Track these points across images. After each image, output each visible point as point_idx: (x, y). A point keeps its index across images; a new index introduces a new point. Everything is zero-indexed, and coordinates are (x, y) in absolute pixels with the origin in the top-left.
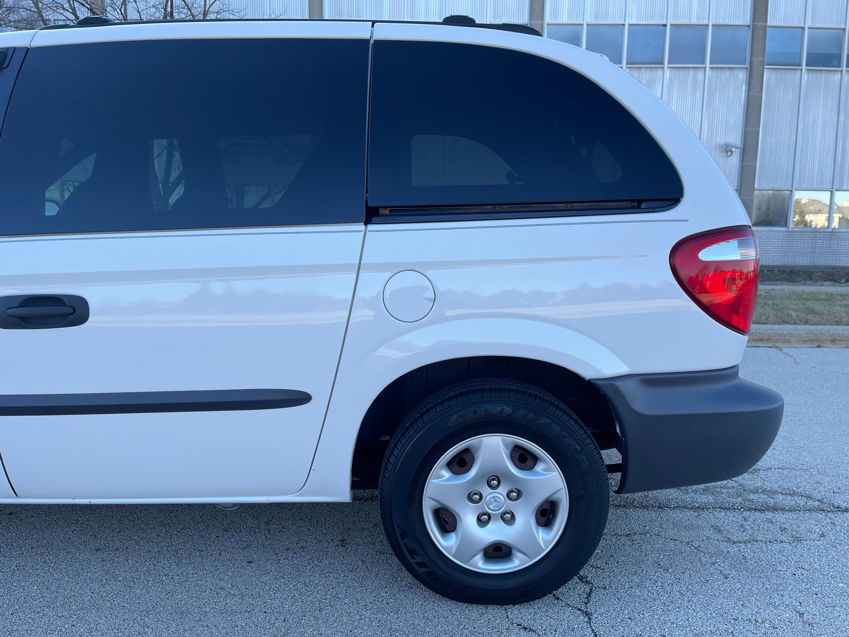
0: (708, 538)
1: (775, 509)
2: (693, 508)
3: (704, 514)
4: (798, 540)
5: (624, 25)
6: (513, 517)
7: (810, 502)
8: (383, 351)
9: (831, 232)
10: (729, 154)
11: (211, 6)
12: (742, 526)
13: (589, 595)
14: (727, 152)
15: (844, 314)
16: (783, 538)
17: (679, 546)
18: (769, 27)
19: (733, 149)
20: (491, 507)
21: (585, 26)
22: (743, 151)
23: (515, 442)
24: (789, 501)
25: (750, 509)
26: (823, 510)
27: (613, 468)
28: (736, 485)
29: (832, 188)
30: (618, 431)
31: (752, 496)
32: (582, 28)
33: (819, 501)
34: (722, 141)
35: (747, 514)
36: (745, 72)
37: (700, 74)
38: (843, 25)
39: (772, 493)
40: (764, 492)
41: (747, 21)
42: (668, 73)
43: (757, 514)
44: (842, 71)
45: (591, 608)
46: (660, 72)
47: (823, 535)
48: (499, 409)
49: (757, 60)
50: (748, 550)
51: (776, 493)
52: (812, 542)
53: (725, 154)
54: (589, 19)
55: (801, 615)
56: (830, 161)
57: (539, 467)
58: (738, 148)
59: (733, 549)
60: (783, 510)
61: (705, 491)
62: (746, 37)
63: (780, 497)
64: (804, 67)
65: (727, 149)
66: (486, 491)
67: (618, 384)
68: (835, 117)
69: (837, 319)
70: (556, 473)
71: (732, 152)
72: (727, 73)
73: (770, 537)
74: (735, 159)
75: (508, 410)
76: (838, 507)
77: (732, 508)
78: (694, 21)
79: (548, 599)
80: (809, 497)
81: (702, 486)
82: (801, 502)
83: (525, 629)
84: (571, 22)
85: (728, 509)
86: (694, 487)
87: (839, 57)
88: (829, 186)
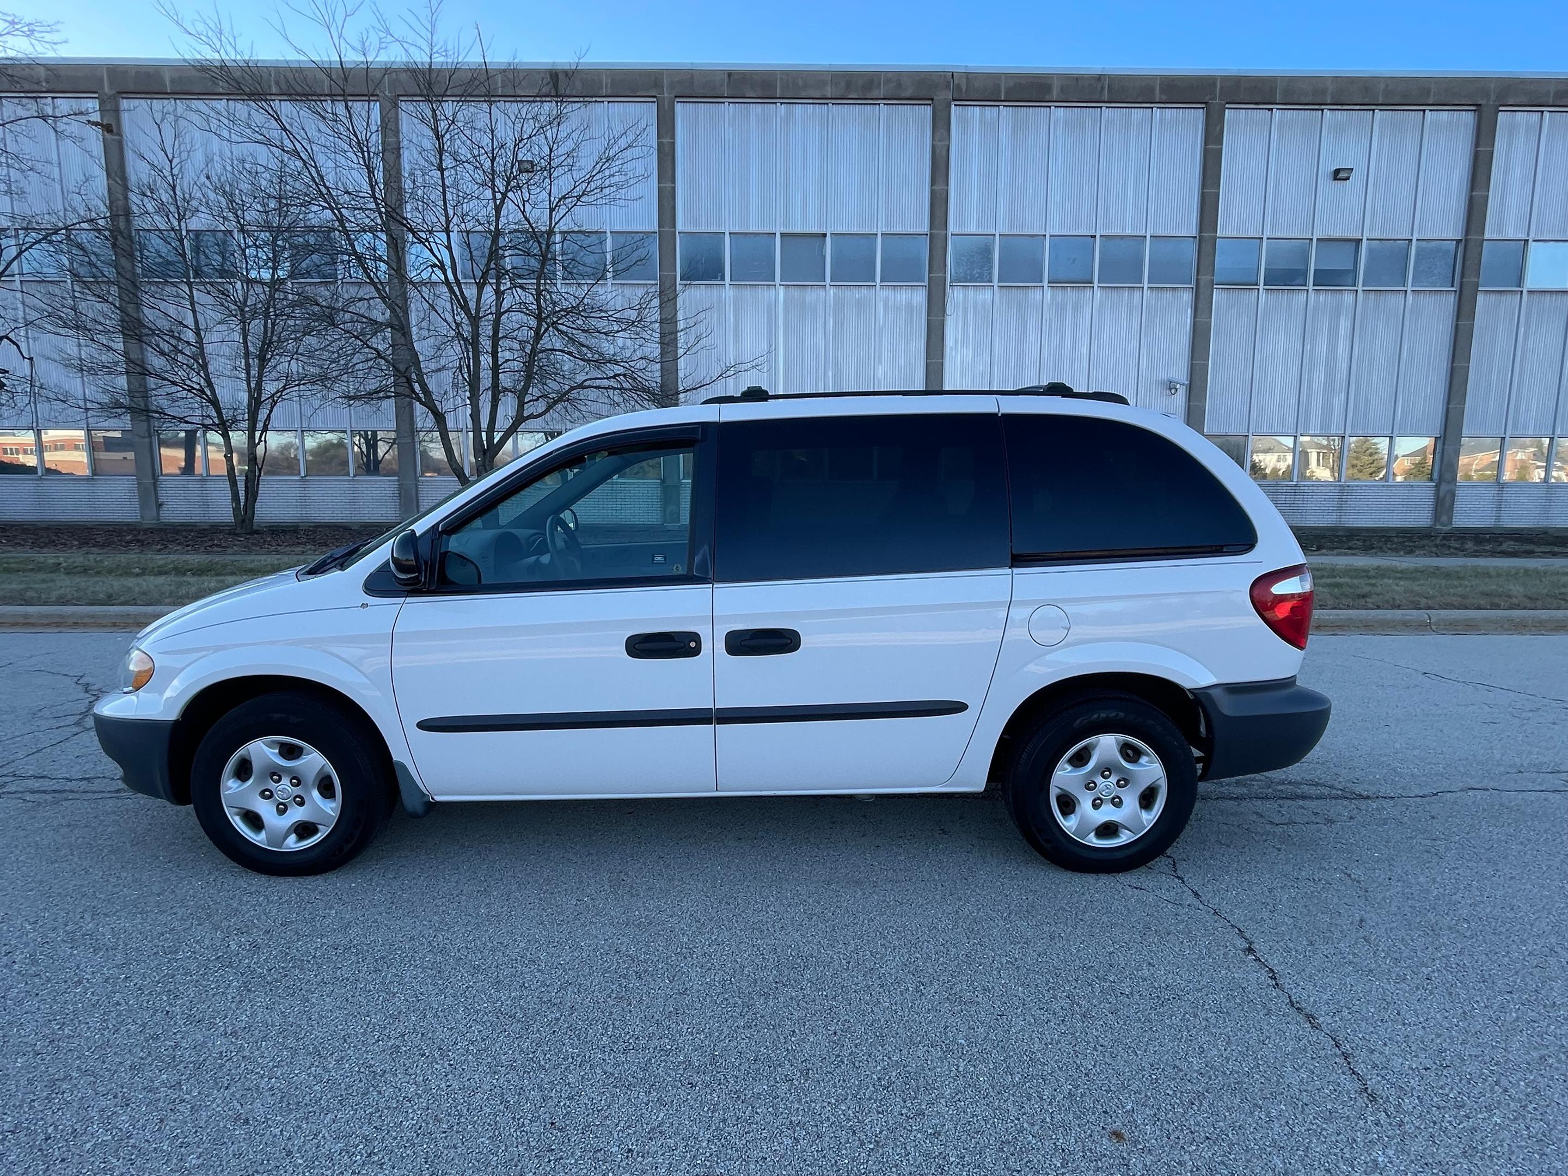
0: (1254, 822)
1: (1304, 797)
2: (1231, 799)
3: (1244, 803)
4: (1331, 822)
5: (1045, 236)
6: (1121, 801)
7: (1334, 792)
8: (1032, 667)
9: (1296, 486)
10: (1173, 391)
11: (556, 224)
12: (1280, 812)
13: (1174, 865)
14: (1170, 389)
15: (1328, 597)
16: (1317, 820)
17: (1232, 828)
18: (1219, 237)
19: (1178, 386)
20: (1104, 793)
21: (997, 237)
22: (1190, 388)
23: (1124, 740)
24: (1313, 791)
25: (1282, 798)
26: (1347, 798)
27: (1199, 760)
28: (1263, 778)
29: (1296, 432)
30: (1203, 729)
31: (1280, 787)
32: (994, 239)
33: (1341, 790)
34: (1165, 375)
35: (1281, 802)
36: (1190, 294)
37: (1137, 294)
38: (1310, 234)
39: (1297, 784)
40: (1290, 783)
41: (1194, 231)
42: (1098, 293)
43: (1290, 802)
44: (1308, 290)
45: (1180, 873)
46: (1088, 293)
47: (1351, 818)
48: (1114, 714)
49: (1205, 278)
50: (1290, 830)
51: (1301, 784)
52: (1344, 823)
53: (1168, 392)
54: (1002, 228)
55: (1349, 875)
56: (1293, 400)
57: (1144, 760)
58: (1183, 385)
59: (1278, 830)
60: (1311, 798)
61: (1238, 783)
62: (1191, 251)
63: (1306, 787)
64: (1261, 287)
65: (1171, 387)
66: (1100, 780)
67: (1210, 691)
68: (1299, 347)
69: (1321, 603)
70: (1158, 764)
71: (1176, 390)
72: (1169, 294)
73: (1306, 820)
74: (1180, 398)
75: (1122, 714)
76: (1360, 795)
77: (1266, 798)
78: (1128, 232)
79: (1143, 869)
80: (1331, 787)
81: (1233, 779)
82: (1326, 791)
83: (1136, 888)
84: (980, 232)
85: (1263, 798)
86: (1227, 780)
87: (1305, 273)
88: (1292, 431)
